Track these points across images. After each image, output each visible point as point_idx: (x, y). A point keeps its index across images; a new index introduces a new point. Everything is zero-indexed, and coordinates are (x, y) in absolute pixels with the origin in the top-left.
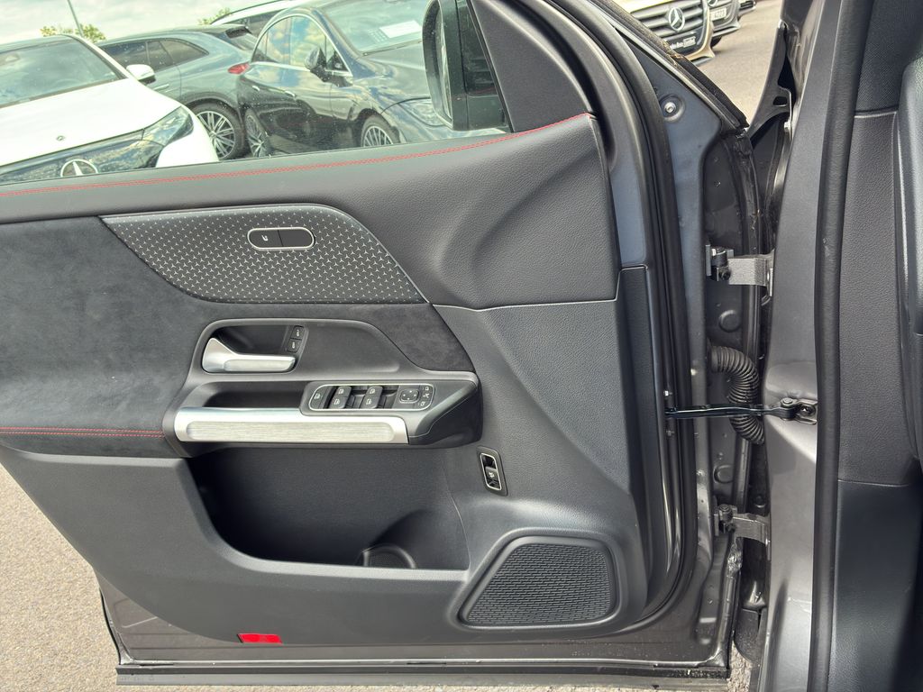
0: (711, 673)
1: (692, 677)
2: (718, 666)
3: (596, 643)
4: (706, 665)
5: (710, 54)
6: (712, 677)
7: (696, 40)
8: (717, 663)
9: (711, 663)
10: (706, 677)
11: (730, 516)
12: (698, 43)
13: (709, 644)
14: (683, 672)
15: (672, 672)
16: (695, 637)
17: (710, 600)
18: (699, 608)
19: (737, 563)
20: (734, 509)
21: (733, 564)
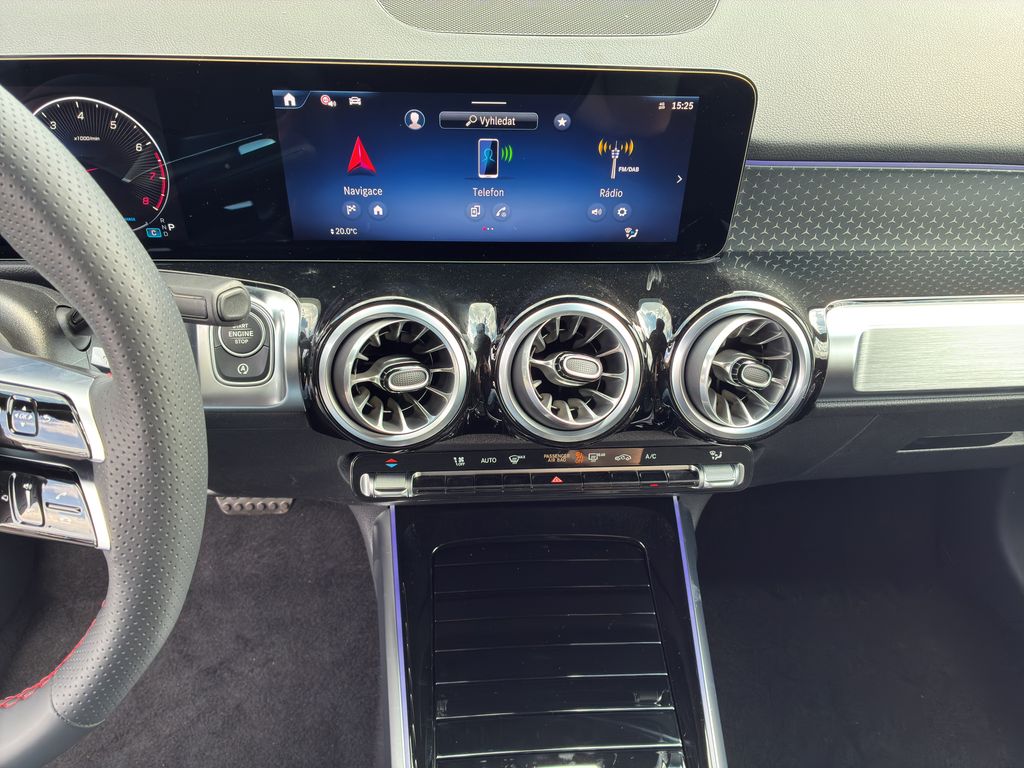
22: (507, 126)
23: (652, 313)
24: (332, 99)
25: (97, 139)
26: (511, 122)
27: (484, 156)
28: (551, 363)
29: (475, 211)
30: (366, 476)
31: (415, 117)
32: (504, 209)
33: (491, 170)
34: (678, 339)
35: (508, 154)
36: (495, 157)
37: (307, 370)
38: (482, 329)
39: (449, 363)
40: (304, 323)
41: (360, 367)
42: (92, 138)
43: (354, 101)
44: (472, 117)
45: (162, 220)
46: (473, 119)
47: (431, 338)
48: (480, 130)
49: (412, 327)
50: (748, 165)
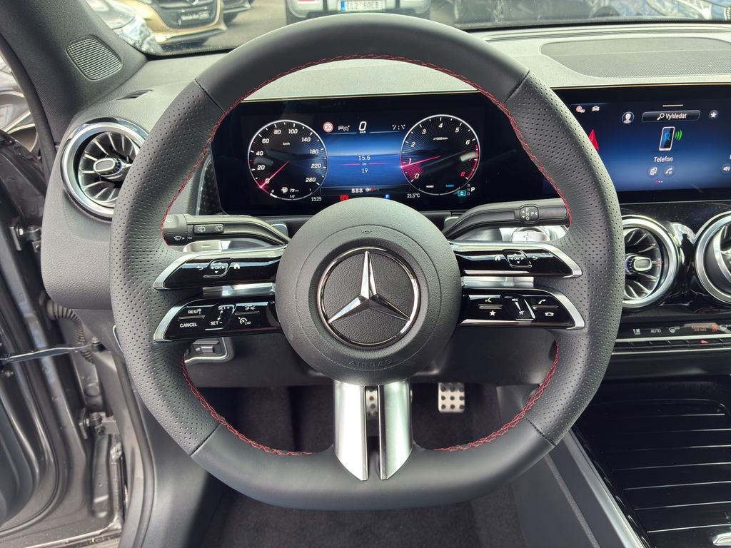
0: (110, 536)
1: (96, 542)
2: (117, 529)
3: (13, 539)
4: (107, 531)
5: (223, 27)
6: (112, 538)
7: (210, 14)
8: (115, 527)
9: (111, 529)
10: (107, 540)
11: (100, 419)
12: (212, 17)
13: (107, 515)
14: (88, 542)
15: (79, 544)
16: (92, 513)
17: (100, 484)
18: (90, 489)
19: (118, 451)
20: (103, 414)
21: (115, 453)
22: (682, 119)
24: (583, 109)
25: (446, 138)
26: (683, 116)
27: (664, 137)
29: (653, 171)
31: (628, 116)
32: (671, 169)
33: (667, 145)
35: (680, 135)
36: (671, 138)
42: (443, 138)
43: (596, 109)
44: (661, 115)
45: (469, 185)
46: (662, 116)
48: (665, 122)
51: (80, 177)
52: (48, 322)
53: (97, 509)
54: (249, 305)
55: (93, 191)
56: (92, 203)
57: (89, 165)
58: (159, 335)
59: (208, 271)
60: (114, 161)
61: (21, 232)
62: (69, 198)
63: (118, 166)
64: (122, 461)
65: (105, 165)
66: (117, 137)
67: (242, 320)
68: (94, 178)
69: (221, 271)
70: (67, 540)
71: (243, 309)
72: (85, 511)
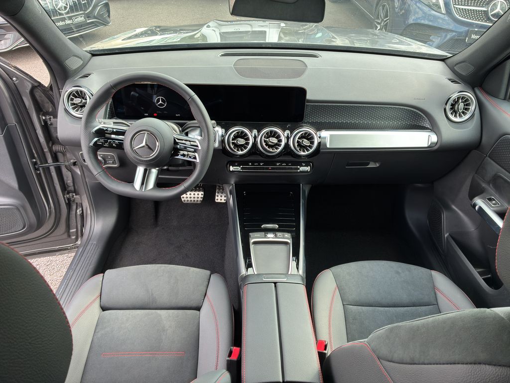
0: (76, 247)
1: (70, 249)
4: (75, 245)
8: (79, 244)
9: (77, 244)
11: (73, 196)
13: (75, 238)
14: (67, 248)
16: (69, 236)
17: (72, 223)
18: (68, 227)
19: (80, 211)
20: (74, 194)
21: (79, 212)
23: (287, 132)
28: (268, 140)
30: (231, 167)
34: (291, 137)
37: (223, 141)
38: (255, 134)
39: (249, 140)
40: (222, 133)
41: (233, 140)
47: (246, 135)
49: (242, 132)
50: (306, 104)
51: (69, 104)
52: (53, 154)
53: (71, 234)
54: (117, 141)
55: (74, 108)
56: (73, 112)
57: (72, 100)
58: (92, 144)
59: (107, 130)
60: (80, 99)
61: (44, 118)
62: (66, 111)
63: (82, 101)
64: (82, 215)
65: (77, 101)
66: (81, 92)
67: (114, 145)
68: (74, 104)
69: (110, 131)
70: (58, 247)
71: (115, 142)
72: (66, 234)
